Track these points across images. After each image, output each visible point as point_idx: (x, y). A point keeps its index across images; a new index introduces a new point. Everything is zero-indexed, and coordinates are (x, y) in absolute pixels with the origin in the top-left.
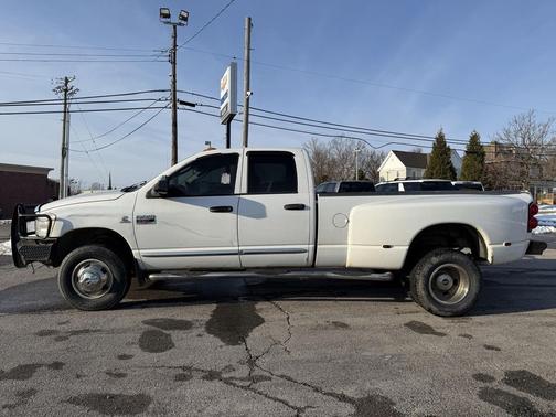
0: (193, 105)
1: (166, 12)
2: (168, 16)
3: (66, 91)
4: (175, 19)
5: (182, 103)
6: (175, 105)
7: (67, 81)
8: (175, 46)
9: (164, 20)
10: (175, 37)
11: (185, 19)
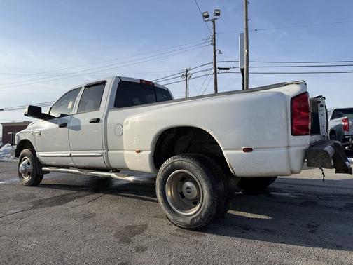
0: (228, 69)
1: (206, 14)
2: (208, 16)
3: (187, 76)
4: (212, 17)
5: (220, 69)
6: (215, 72)
7: (187, 71)
8: (215, 33)
9: (206, 19)
10: (214, 28)
11: (218, 14)
